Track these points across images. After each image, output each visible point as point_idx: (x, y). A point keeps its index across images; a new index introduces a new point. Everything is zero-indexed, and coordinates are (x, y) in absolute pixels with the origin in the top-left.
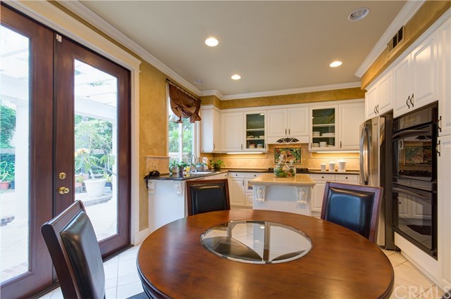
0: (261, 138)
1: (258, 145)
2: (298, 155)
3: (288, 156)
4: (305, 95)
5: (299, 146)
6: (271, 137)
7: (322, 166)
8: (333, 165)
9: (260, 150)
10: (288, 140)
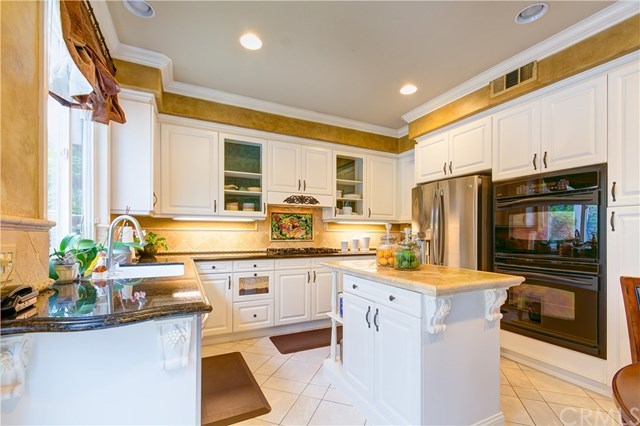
0: (253, 191)
1: (246, 205)
2: (308, 225)
3: (294, 227)
4: (329, 128)
5: (309, 212)
6: (274, 191)
7: (342, 243)
8: (357, 242)
9: (249, 214)
10: (302, 199)
